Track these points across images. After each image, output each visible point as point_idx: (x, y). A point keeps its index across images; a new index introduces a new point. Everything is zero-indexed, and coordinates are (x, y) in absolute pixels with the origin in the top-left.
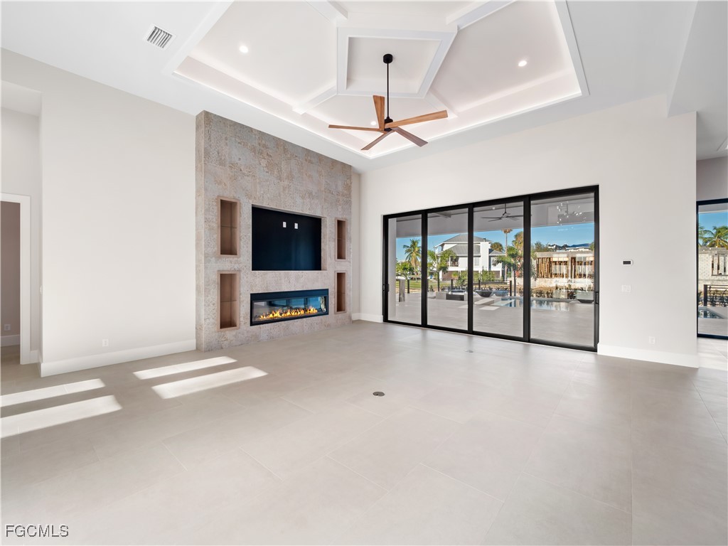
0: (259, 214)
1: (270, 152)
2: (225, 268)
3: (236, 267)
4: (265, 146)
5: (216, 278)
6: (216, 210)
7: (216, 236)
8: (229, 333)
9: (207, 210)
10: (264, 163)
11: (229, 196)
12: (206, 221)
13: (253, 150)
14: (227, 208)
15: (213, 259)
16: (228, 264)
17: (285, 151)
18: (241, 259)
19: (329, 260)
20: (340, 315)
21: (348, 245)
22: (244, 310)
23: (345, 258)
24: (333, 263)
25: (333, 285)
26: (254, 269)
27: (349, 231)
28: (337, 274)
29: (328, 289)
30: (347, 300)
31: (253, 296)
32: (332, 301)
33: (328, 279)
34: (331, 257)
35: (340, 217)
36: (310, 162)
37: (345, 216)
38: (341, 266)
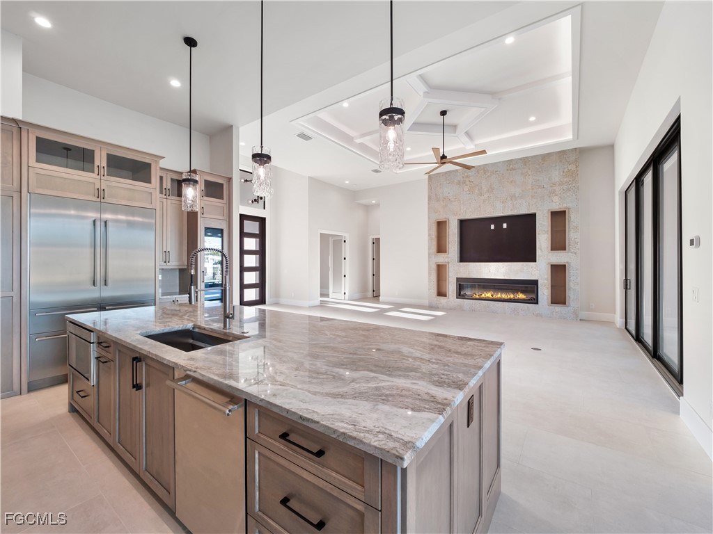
0: (463, 223)
1: (471, 179)
2: (440, 261)
3: (446, 260)
4: (467, 177)
5: (434, 267)
6: (434, 227)
7: (435, 243)
8: (442, 300)
9: (429, 229)
10: (466, 188)
11: (441, 218)
12: (429, 235)
13: (459, 183)
14: (441, 226)
15: (433, 256)
16: (441, 258)
17: (485, 172)
18: (450, 255)
19: (538, 253)
20: (558, 308)
21: (571, 235)
22: (452, 288)
23: (565, 250)
24: (545, 255)
25: (546, 277)
26: (461, 261)
27: (573, 220)
28: (551, 265)
29: (537, 281)
30: (570, 294)
31: (458, 279)
32: (544, 292)
33: (537, 271)
34: (541, 250)
35: (556, 208)
36: (513, 169)
37: (565, 205)
38: (559, 258)
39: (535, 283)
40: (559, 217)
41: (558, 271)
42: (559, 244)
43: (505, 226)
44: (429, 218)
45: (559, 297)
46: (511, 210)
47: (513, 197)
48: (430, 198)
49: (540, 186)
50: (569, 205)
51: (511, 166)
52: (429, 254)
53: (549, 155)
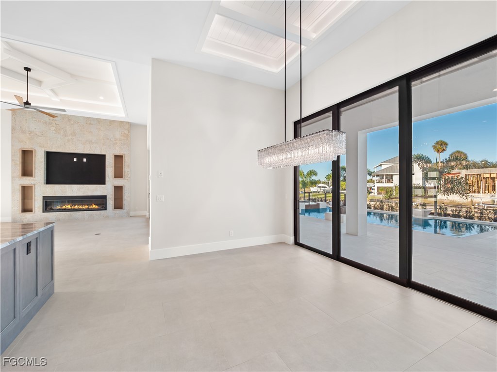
0: (49, 155)
1: (57, 122)
2: (25, 183)
3: (32, 182)
4: (54, 120)
5: (19, 189)
6: (19, 154)
7: (19, 168)
8: (28, 215)
9: (13, 156)
10: (53, 128)
11: (27, 147)
12: (13, 160)
13: (44, 123)
14: (26, 155)
15: (17, 179)
16: (27, 181)
17: (68, 120)
18: (36, 178)
19: (107, 179)
20: (118, 211)
21: (126, 170)
22: (37, 204)
23: (122, 177)
24: (111, 180)
25: (111, 193)
26: (47, 184)
27: (126, 161)
28: (115, 187)
29: (106, 196)
30: (125, 203)
31: (44, 198)
32: (110, 203)
33: (105, 190)
34: (108, 177)
35: (118, 153)
36: (90, 124)
37: (122, 152)
38: (119, 182)
39: (105, 197)
40: (119, 158)
41: (118, 190)
42: (119, 174)
43: (85, 160)
44: (12, 145)
45: (118, 205)
46: (89, 150)
47: (90, 142)
48: (13, 129)
49: (108, 139)
50: (125, 153)
51: (89, 122)
52: (13, 178)
53: (114, 121)
